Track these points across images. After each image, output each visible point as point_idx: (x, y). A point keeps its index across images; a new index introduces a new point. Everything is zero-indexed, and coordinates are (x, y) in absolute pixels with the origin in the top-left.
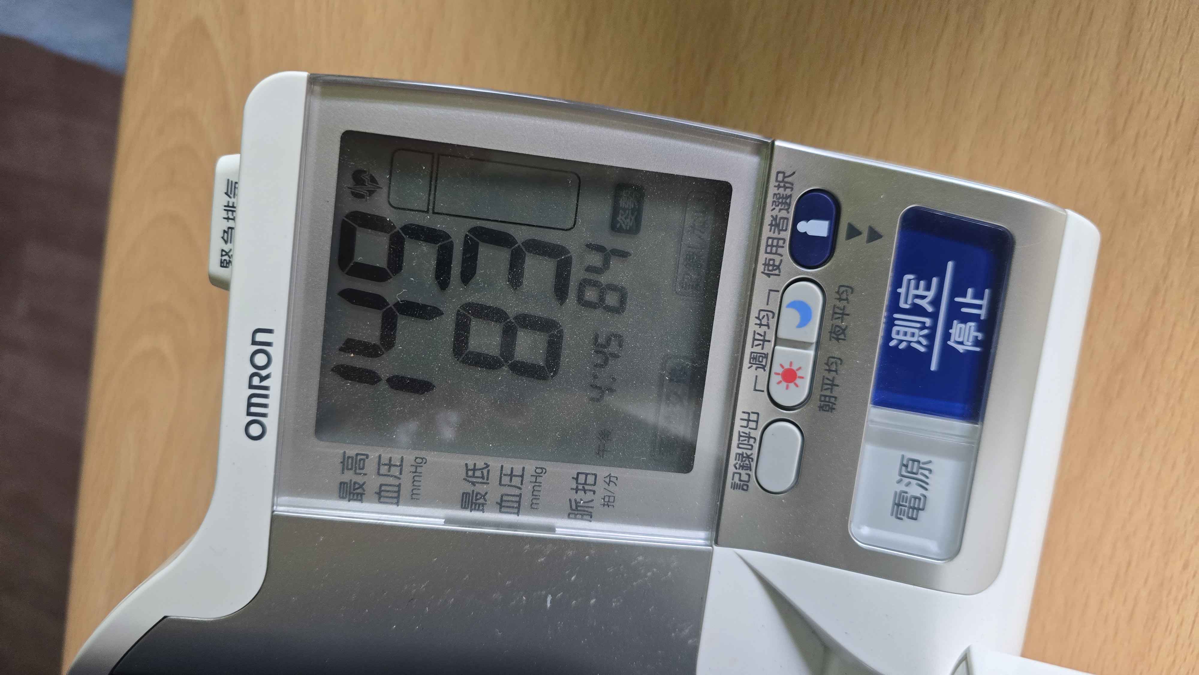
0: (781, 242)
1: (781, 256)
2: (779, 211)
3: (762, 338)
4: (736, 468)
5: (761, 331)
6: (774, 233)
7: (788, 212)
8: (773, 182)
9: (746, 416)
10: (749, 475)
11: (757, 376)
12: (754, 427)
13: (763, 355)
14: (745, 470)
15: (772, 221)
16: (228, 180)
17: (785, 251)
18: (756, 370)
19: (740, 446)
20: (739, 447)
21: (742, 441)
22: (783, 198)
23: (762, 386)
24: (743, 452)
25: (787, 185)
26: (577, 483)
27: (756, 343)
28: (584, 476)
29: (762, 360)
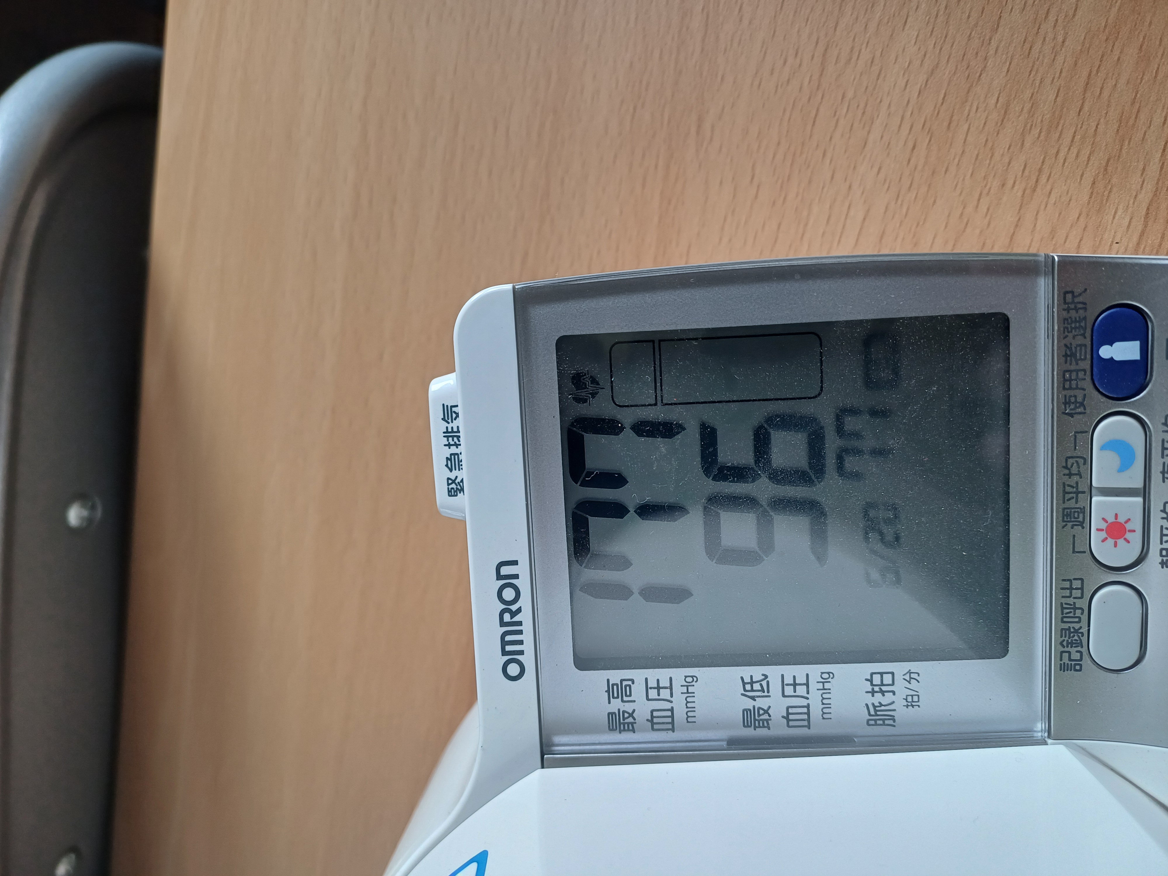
1: (1084, 389)
2: (1074, 338)
3: (1073, 490)
4: (1064, 647)
5: (1072, 481)
6: (1071, 364)
7: (1085, 338)
10: (1080, 653)
11: (1074, 536)
12: (1079, 595)
13: (1079, 510)
14: (1075, 647)
15: (1066, 351)
16: (443, 405)
17: (1087, 384)
18: (1072, 528)
19: (1065, 620)
20: (1063, 622)
21: (1066, 614)
22: (1075, 321)
23: (1082, 546)
24: (1070, 627)
25: (1079, 305)
26: (872, 684)
27: (1068, 496)
28: (879, 675)
29: (1078, 515)
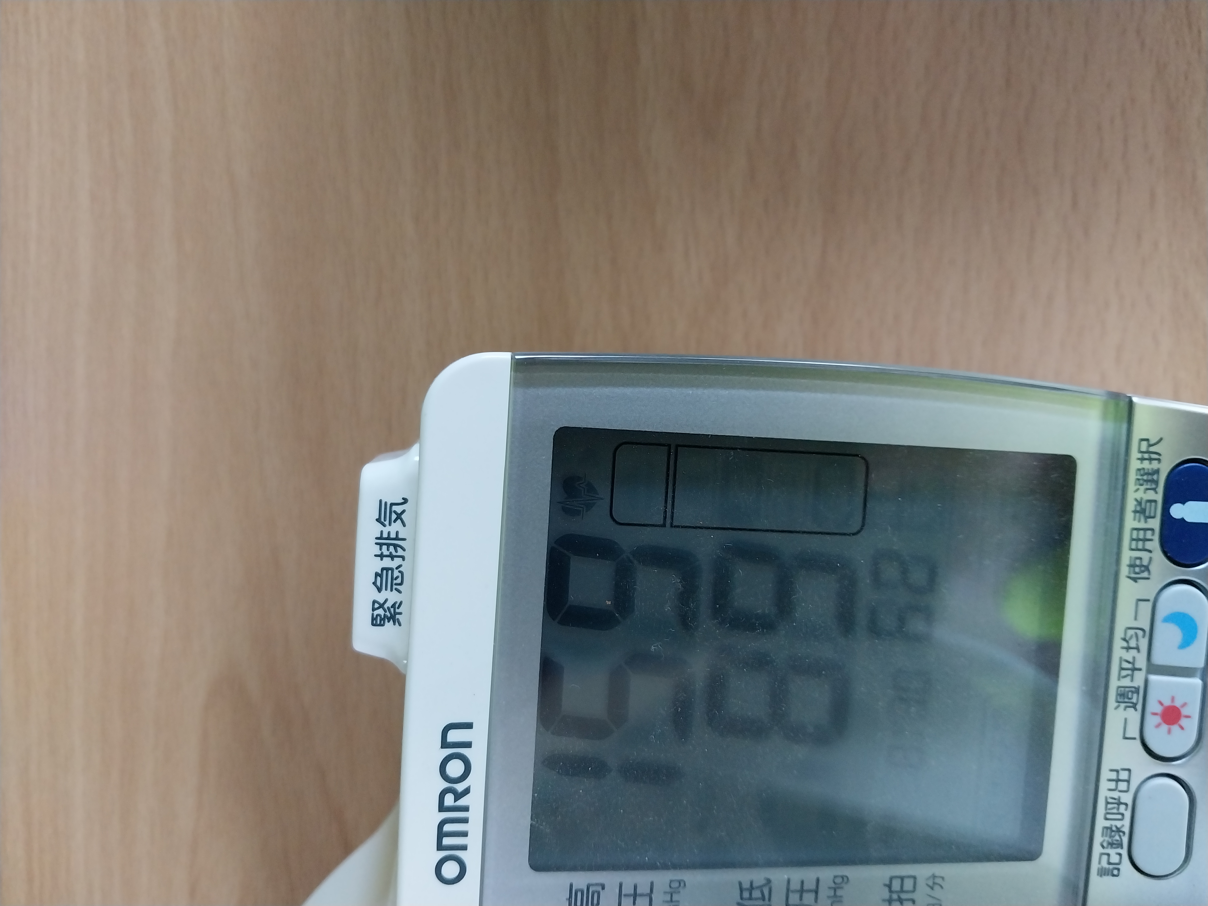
0: (1149, 533)
1: (1150, 551)
2: (1145, 493)
3: (1129, 666)
4: (1103, 847)
5: (1129, 656)
6: (1139, 521)
7: (1156, 493)
8: (1135, 454)
9: (1113, 776)
10: (1120, 855)
11: (1126, 720)
12: (1125, 788)
13: (1133, 689)
14: (1115, 848)
15: (1136, 506)
16: (381, 501)
17: (1155, 545)
18: (1125, 710)
19: (1109, 816)
20: (1106, 819)
21: (1110, 809)
22: (1148, 474)
23: (1133, 732)
24: (1112, 825)
25: (1154, 456)
26: (891, 891)
27: (1124, 673)
28: (899, 881)
29: (1132, 696)
